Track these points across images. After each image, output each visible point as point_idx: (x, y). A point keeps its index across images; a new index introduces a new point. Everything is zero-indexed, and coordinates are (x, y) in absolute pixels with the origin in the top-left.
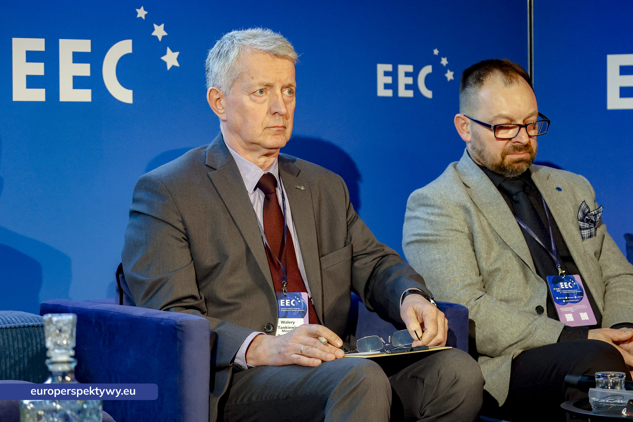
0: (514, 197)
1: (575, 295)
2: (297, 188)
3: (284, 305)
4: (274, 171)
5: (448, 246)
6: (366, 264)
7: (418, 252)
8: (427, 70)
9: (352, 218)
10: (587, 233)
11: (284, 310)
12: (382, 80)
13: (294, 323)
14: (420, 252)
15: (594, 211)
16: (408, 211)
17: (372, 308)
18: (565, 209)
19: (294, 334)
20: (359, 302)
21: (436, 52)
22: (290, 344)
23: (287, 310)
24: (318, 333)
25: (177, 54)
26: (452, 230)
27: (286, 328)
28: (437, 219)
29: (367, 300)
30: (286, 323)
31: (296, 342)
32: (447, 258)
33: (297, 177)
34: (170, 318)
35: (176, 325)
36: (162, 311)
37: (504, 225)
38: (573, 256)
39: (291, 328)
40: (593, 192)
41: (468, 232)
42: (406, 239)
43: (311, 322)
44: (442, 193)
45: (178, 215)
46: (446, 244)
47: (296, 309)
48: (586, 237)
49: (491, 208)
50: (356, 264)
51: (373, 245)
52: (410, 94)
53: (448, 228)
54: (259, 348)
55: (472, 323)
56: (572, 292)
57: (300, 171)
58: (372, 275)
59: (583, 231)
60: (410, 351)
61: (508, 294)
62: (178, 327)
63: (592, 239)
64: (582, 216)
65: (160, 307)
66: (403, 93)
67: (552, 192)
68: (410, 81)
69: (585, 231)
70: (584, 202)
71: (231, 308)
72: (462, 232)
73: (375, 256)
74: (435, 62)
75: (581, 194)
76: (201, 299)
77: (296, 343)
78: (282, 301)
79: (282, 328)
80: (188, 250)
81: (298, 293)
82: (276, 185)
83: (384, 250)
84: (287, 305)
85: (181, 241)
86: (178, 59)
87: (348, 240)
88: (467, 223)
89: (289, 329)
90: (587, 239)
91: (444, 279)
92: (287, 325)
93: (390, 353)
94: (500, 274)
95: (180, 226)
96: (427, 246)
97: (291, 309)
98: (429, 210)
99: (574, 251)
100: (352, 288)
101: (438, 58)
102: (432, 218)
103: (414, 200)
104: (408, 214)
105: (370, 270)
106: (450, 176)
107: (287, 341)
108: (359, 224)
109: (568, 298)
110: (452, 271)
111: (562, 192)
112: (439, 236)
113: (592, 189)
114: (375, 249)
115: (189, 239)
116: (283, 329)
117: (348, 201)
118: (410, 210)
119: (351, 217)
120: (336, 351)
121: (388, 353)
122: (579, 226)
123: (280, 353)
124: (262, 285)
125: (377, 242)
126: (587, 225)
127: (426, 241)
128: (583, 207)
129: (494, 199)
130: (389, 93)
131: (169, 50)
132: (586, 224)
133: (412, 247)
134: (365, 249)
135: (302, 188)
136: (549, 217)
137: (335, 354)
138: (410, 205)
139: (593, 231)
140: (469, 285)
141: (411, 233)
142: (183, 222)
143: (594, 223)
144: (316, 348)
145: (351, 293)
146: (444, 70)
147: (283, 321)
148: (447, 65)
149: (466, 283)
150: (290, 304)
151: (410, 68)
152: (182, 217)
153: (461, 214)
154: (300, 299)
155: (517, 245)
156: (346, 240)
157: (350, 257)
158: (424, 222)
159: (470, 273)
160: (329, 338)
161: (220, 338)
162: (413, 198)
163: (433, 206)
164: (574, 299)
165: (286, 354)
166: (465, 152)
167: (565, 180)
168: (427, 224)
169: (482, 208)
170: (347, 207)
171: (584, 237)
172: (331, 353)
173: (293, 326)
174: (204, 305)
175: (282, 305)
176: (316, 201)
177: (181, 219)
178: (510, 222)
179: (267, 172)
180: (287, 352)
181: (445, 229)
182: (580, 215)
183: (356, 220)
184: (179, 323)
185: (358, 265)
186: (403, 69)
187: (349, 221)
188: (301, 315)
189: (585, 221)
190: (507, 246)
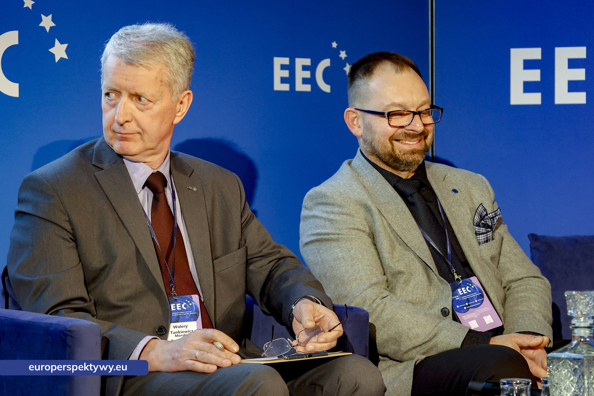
0: (409, 198)
1: (475, 299)
2: (189, 189)
3: (175, 309)
4: (165, 170)
5: (351, 244)
6: (262, 267)
7: (319, 251)
8: (326, 63)
9: (248, 218)
10: (483, 238)
11: (175, 314)
12: (279, 74)
13: (187, 327)
14: (321, 252)
15: (491, 213)
16: (305, 210)
17: (268, 312)
18: (462, 211)
19: (189, 339)
20: (255, 305)
21: (334, 45)
22: (185, 349)
23: (178, 314)
24: (214, 338)
25: (66, 46)
26: (354, 229)
27: (179, 332)
28: (337, 218)
29: (263, 304)
30: (179, 327)
31: (190, 347)
32: (351, 256)
33: (190, 177)
34: (59, 324)
35: (67, 330)
36: (48, 316)
37: (404, 226)
38: (469, 261)
39: (184, 332)
40: (492, 192)
41: (369, 231)
42: (304, 239)
43: (205, 326)
44: (341, 190)
45: (65, 215)
46: (349, 243)
47: (187, 313)
48: (482, 242)
49: (390, 207)
50: (251, 267)
51: (269, 248)
52: (307, 88)
53: (350, 227)
54: (151, 353)
55: (372, 328)
56: (472, 296)
57: (193, 170)
58: (269, 277)
59: (478, 236)
60: (309, 356)
61: (412, 296)
62: (67, 333)
63: (488, 243)
64: (479, 219)
65: (46, 312)
66: (301, 87)
67: (447, 194)
68: (307, 74)
69: (481, 236)
70: (481, 205)
71: (122, 311)
72: (364, 232)
73: (271, 259)
74: (334, 55)
75: (478, 195)
76: (90, 301)
77: (190, 349)
78: (172, 305)
79: (174, 333)
80: (75, 251)
81: (188, 296)
82: (165, 184)
83: (280, 252)
84: (178, 309)
85: (68, 241)
86: (67, 51)
87: (243, 242)
88: (368, 222)
89: (182, 334)
90: (483, 244)
91: (349, 277)
92: (180, 329)
93: (288, 359)
94: (405, 276)
95: (67, 226)
96: (328, 244)
97: (182, 312)
98: (329, 209)
99: (471, 255)
100: (248, 291)
101: (337, 51)
102: (332, 216)
103: (312, 198)
104: (304, 213)
105: (266, 273)
106: (348, 174)
107: (181, 347)
108: (255, 223)
109: (469, 303)
110: (357, 269)
111: (458, 194)
112: (341, 234)
113: (490, 189)
114: (271, 251)
115: (76, 240)
116: (176, 334)
117: (244, 200)
118: (306, 208)
119: (246, 218)
120: (232, 356)
121: (286, 359)
122: (475, 231)
123: (173, 358)
124: (153, 288)
125: (273, 243)
126: (483, 230)
127: (328, 240)
128: (480, 210)
129: (392, 199)
130: (286, 87)
131: (57, 42)
132: (482, 228)
133: (311, 247)
134: (261, 251)
135: (195, 189)
136: (445, 219)
137: (231, 360)
138: (306, 204)
139: (490, 235)
140: (376, 284)
141: (310, 233)
142: (70, 222)
143: (491, 227)
144: (211, 353)
145: (245, 296)
146: (343, 63)
147: (175, 326)
148: (345, 58)
149: (373, 282)
150: (181, 307)
151: (307, 62)
152: (69, 218)
153: (362, 212)
154: (191, 301)
155: (418, 246)
156: (240, 242)
157: (245, 260)
158: (323, 221)
159: (376, 271)
160: (225, 343)
161: (112, 343)
162: (310, 196)
163: (333, 204)
164: (475, 303)
165: (181, 360)
166: (359, 152)
167: (462, 180)
168: (327, 223)
169: (380, 208)
170: (242, 207)
171: (480, 242)
172: (227, 359)
173: (187, 330)
174: (93, 308)
175: (172, 309)
176: (209, 202)
177: (67, 219)
178: (409, 223)
179: (157, 170)
180: (182, 357)
181: (347, 228)
182: (477, 218)
183: (252, 220)
184: (69, 328)
185: (254, 268)
186: (300, 62)
187: (243, 223)
188: (194, 318)
189: (481, 225)
190: (408, 248)
